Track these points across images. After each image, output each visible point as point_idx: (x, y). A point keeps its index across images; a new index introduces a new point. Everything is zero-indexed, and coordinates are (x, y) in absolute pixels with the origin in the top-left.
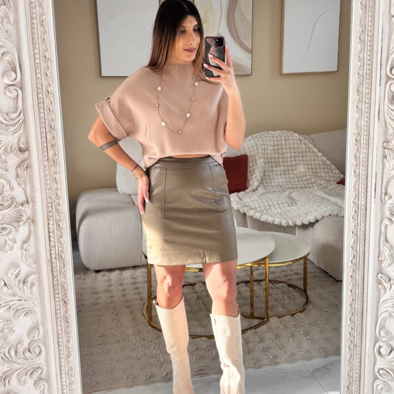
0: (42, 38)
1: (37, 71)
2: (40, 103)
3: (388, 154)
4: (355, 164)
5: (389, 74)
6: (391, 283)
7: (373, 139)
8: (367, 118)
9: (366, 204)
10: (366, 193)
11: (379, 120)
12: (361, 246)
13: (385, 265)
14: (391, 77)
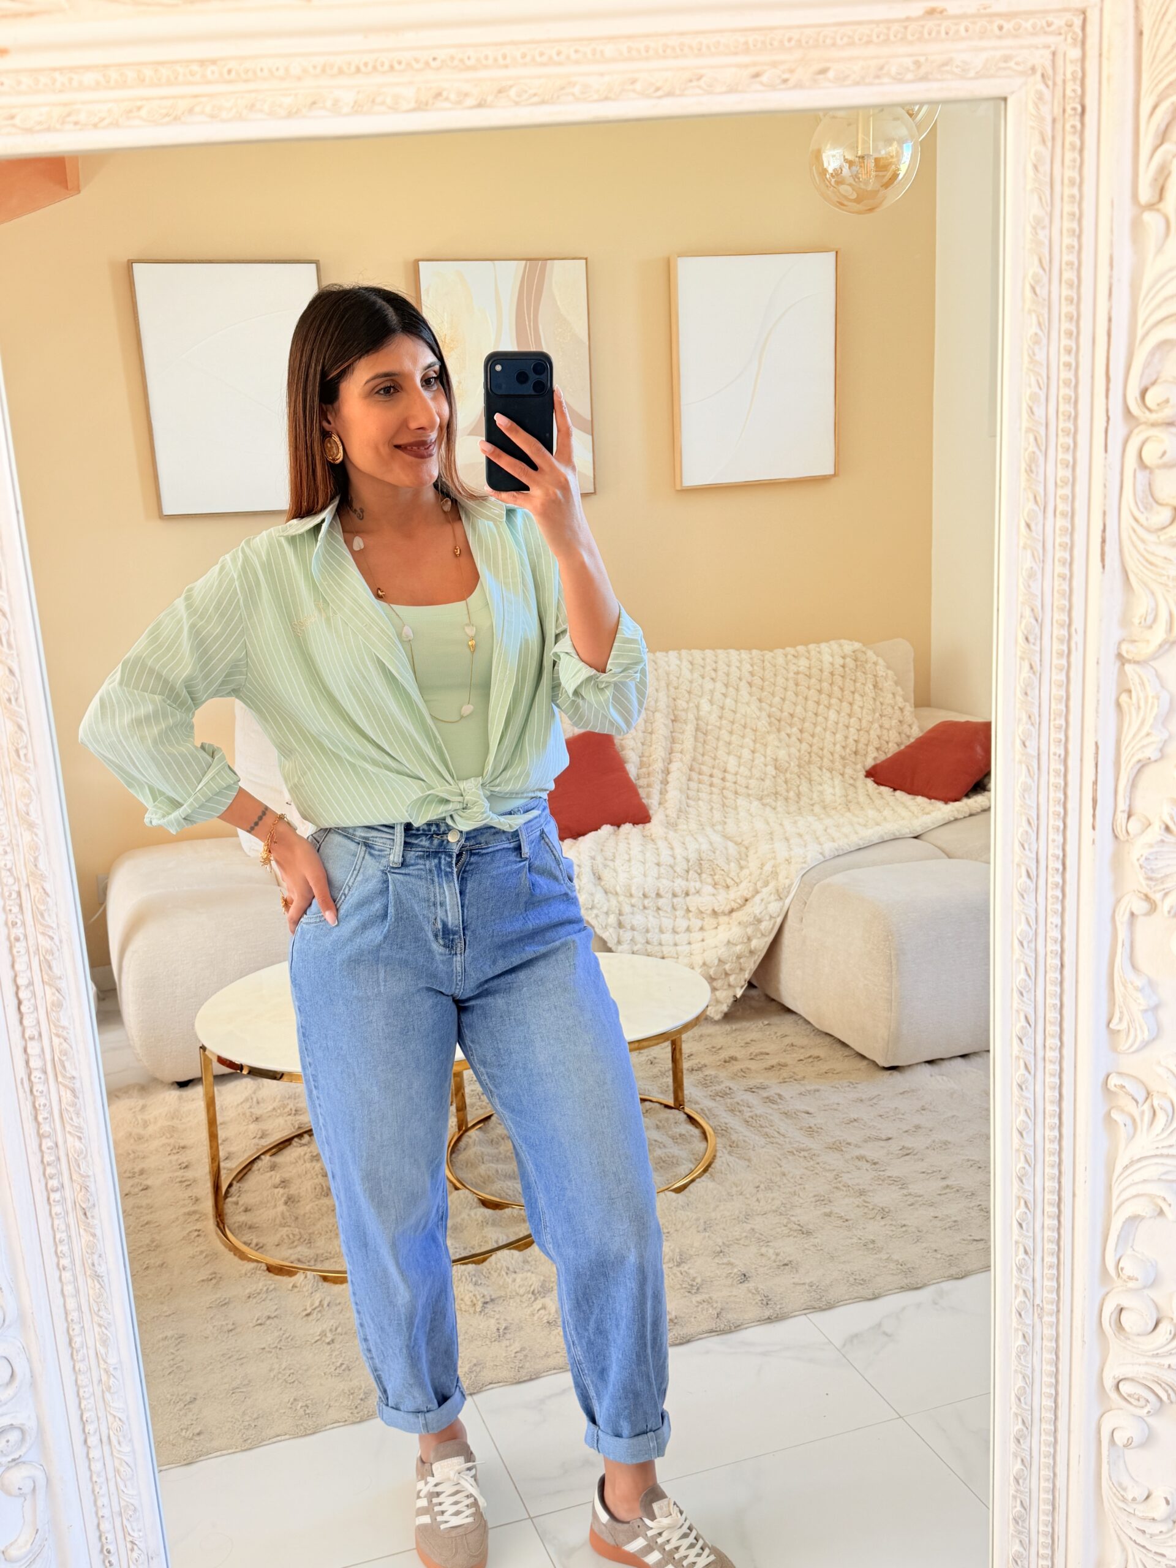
3: (1137, 680)
4: (1024, 718)
5: (1135, 409)
6: (1152, 1106)
7: (1085, 632)
8: (1064, 564)
9: (1064, 850)
10: (1062, 811)
11: (1104, 567)
12: (1049, 988)
13: (1131, 1046)
14: (1143, 419)
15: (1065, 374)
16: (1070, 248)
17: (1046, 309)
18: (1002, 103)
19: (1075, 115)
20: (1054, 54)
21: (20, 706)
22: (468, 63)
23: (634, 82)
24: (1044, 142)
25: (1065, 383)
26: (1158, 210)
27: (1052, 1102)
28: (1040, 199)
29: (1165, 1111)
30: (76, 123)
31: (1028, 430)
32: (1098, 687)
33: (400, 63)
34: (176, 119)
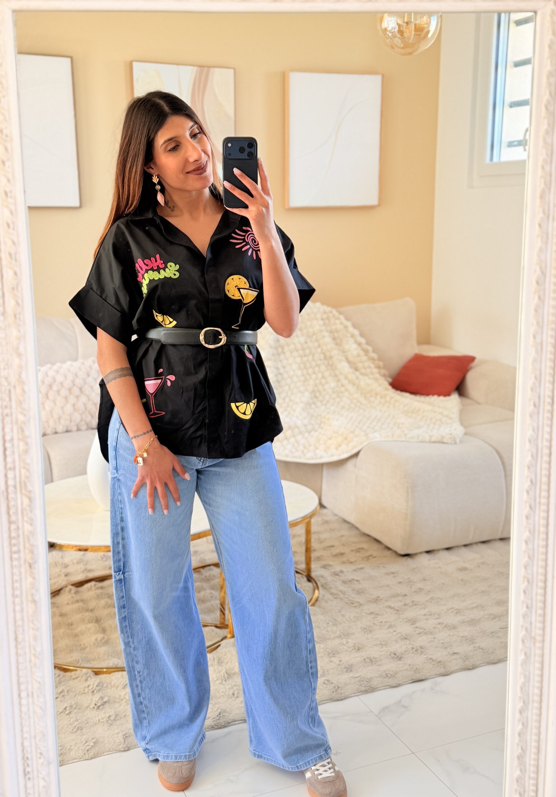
21: (19, 292)
27: (543, 526)
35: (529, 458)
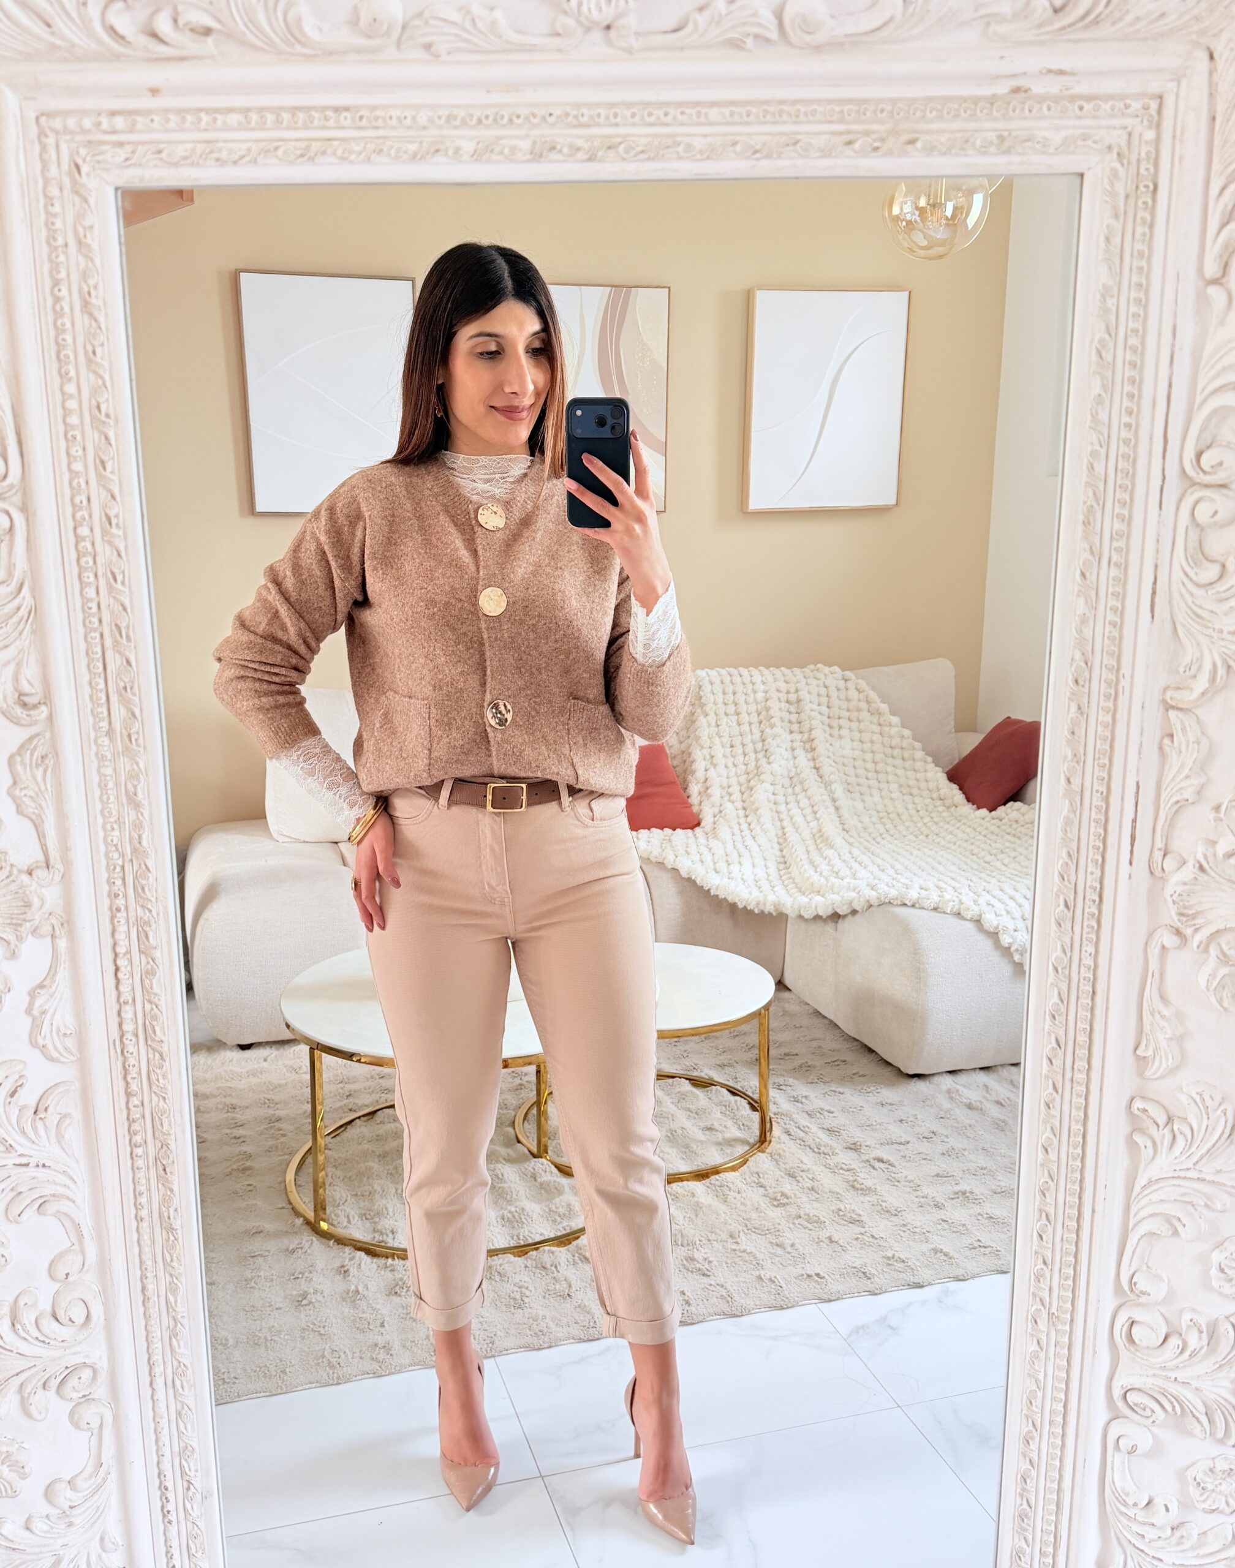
0: (90, 349)
1: (73, 452)
2: (84, 556)
3: (1179, 726)
4: (1070, 756)
5: (1189, 470)
6: (1173, 1130)
7: (1132, 678)
8: (1115, 612)
9: (1101, 883)
10: (1101, 846)
11: (1153, 617)
12: (1081, 1013)
13: (1155, 1073)
14: (1198, 480)
15: (1124, 434)
16: (1136, 316)
17: (1110, 373)
18: (1078, 180)
19: (1147, 192)
20: (1130, 134)
21: (134, 694)
22: (582, 120)
23: (734, 144)
24: (1116, 216)
25: (1124, 442)
26: (1221, 284)
27: (1077, 1122)
28: (1110, 268)
29: (1185, 1136)
30: (218, 160)
31: (1088, 484)
32: (1142, 730)
33: (518, 117)
34: (309, 159)
35: (1056, 999)
